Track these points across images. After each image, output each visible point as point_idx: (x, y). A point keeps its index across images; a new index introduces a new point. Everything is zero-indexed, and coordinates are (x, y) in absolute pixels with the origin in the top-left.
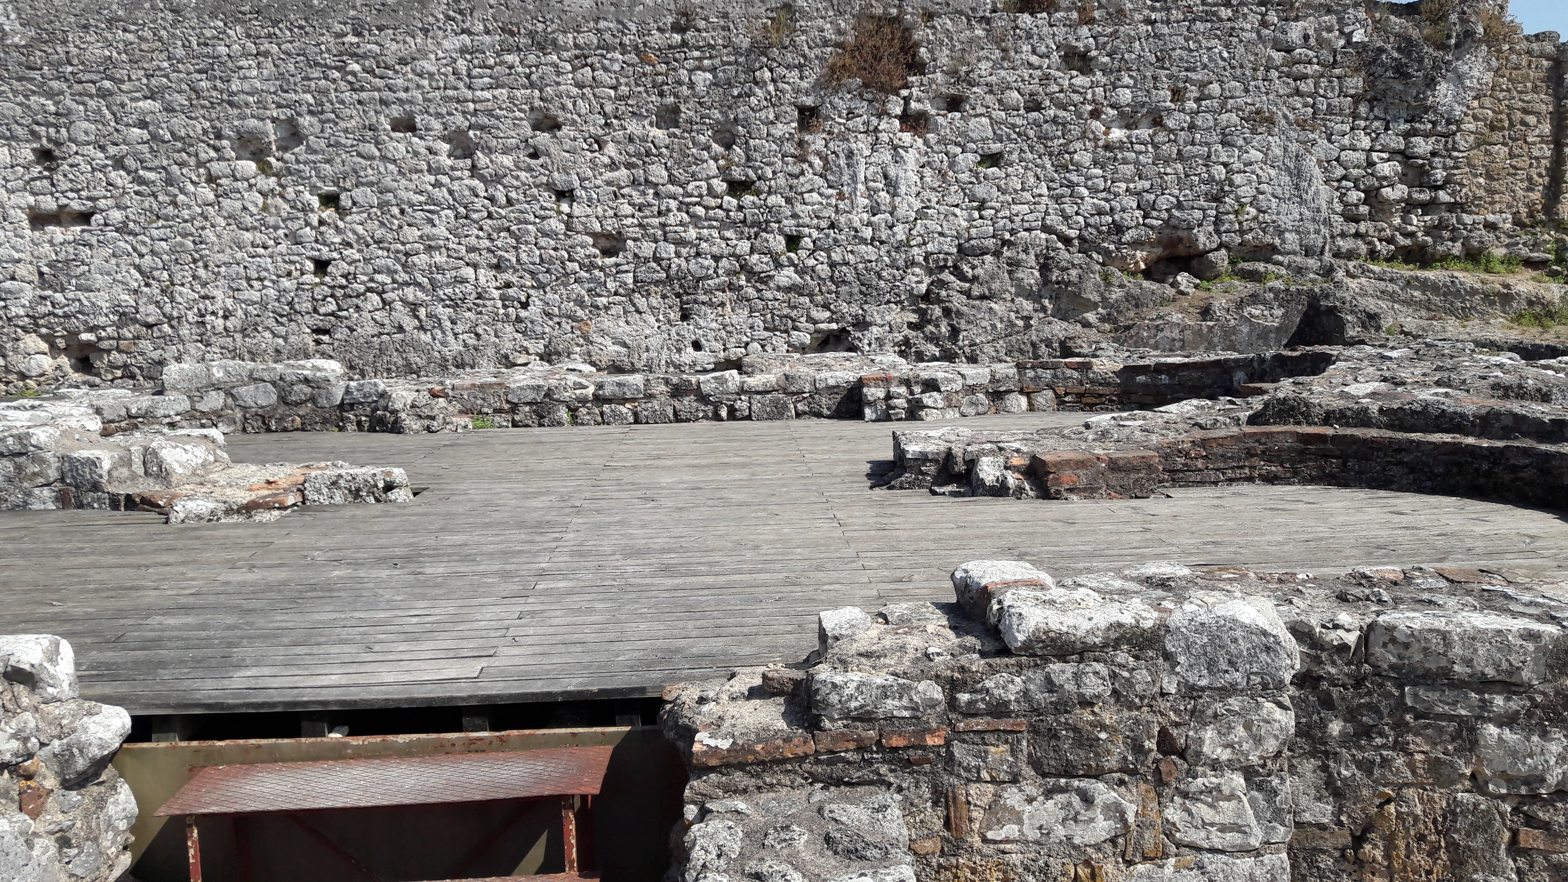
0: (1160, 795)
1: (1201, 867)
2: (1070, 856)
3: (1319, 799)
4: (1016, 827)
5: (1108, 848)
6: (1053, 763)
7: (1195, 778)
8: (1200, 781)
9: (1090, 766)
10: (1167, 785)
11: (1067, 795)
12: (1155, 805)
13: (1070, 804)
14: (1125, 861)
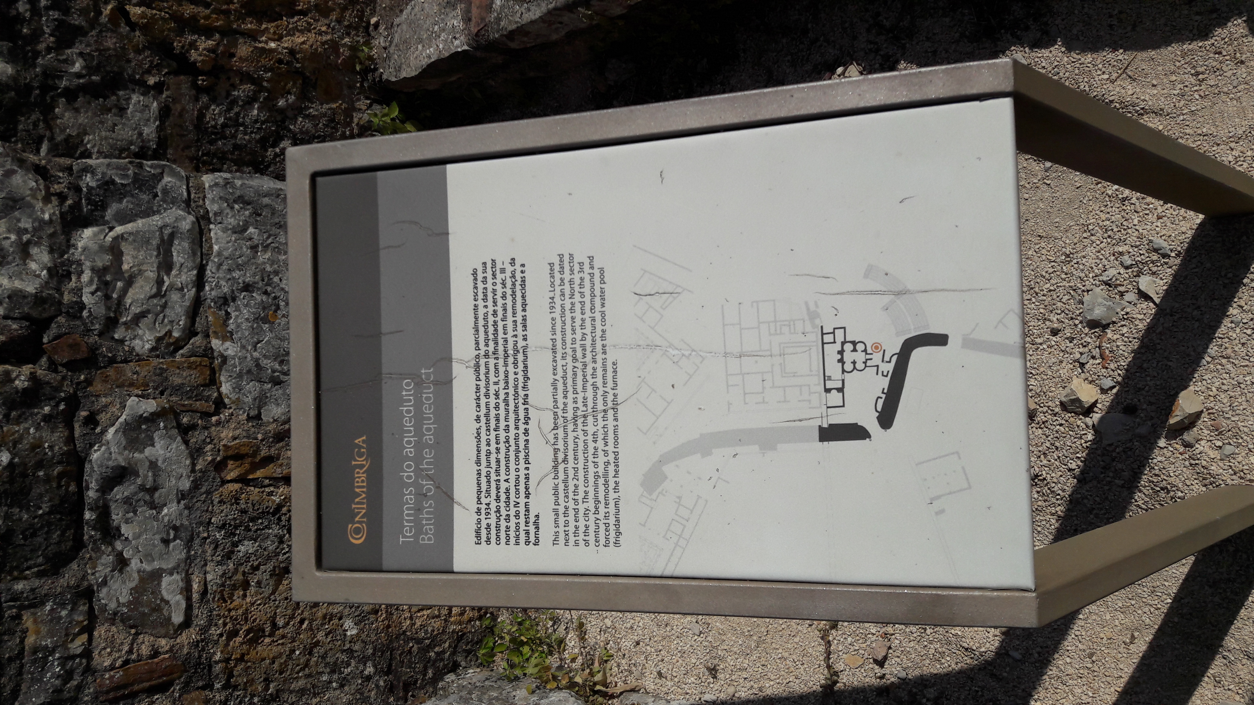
0: (112, 361)
1: (225, 301)
2: (209, 493)
3: (122, 110)
4: (166, 580)
5: (196, 437)
6: (55, 536)
7: (82, 306)
8: (86, 299)
9: (61, 475)
10: (93, 350)
11: (113, 506)
12: (129, 370)
13: (127, 501)
14: (217, 413)
